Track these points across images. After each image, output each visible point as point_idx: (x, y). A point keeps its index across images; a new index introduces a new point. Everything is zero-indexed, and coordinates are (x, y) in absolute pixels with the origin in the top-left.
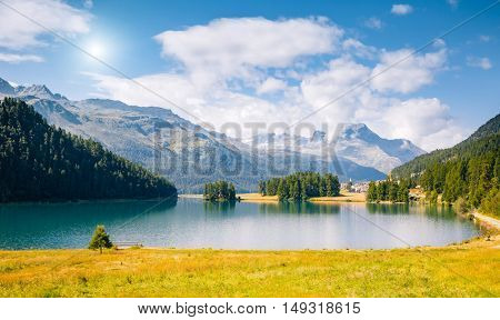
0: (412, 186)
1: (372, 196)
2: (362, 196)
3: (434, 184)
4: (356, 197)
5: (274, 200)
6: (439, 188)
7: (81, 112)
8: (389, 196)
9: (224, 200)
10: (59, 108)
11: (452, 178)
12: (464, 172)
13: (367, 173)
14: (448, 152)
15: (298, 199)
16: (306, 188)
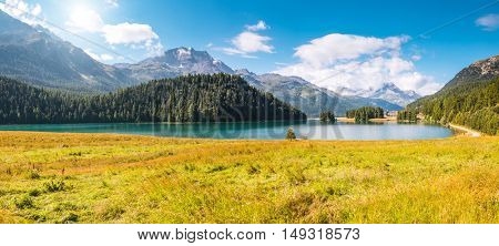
0: (417, 113)
1: (400, 118)
2: (395, 118)
3: (429, 112)
4: (393, 117)
5: (353, 120)
6: (430, 113)
7: (262, 80)
8: (407, 117)
9: (329, 119)
10: (253, 79)
11: (436, 109)
12: (441, 105)
13: (396, 107)
14: (432, 97)
15: (364, 120)
16: (368, 114)
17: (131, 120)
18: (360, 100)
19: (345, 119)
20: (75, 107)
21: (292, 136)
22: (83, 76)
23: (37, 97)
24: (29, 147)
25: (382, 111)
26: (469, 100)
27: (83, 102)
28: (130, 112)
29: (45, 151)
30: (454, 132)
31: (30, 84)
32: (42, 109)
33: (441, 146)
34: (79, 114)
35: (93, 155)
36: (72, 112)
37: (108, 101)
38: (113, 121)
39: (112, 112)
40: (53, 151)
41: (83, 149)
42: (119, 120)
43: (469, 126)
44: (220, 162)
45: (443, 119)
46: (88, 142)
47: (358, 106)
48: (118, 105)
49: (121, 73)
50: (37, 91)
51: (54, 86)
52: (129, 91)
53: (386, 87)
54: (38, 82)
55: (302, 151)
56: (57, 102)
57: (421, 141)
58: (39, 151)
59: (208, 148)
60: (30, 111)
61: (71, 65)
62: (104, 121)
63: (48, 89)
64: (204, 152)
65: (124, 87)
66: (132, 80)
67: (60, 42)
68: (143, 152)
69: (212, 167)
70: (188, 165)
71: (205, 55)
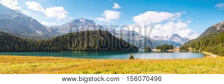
0: (188, 47)
1: (180, 49)
2: (178, 49)
3: (193, 47)
4: (177, 49)
5: (159, 50)
8: (184, 49)
9: (149, 51)
11: (197, 45)
12: (199, 43)
13: (178, 44)
14: (195, 40)
15: (165, 50)
16: (166, 48)
17: (59, 51)
18: (163, 41)
19: (155, 50)
20: (34, 45)
21: (132, 58)
22: (37, 32)
23: (16, 40)
24: (13, 63)
25: (172, 46)
26: (211, 41)
27: (37, 43)
28: (58, 47)
29: (20, 65)
30: (205, 55)
31: (13, 35)
32: (19, 46)
33: (200, 61)
34: (35, 48)
35: (42, 67)
36: (32, 47)
37: (48, 42)
38: (51, 51)
39: (50, 47)
40: (24, 65)
41: (37, 64)
42: (53, 51)
43: (212, 52)
44: (99, 70)
45: (200, 49)
46: (39, 61)
47: (162, 44)
48: (53, 44)
49: (54, 30)
50: (17, 38)
51: (24, 36)
52: (58, 38)
53: (175, 35)
54: (17, 34)
55: (137, 65)
56: (26, 43)
57: (190, 59)
58: (17, 65)
59: (94, 63)
60: (13, 46)
61: (32, 27)
62: (47, 51)
63: (21, 37)
64: (92, 65)
65: (56, 36)
66: (59, 33)
67: (27, 17)
68: (64, 65)
69: (95, 72)
70: (84, 71)
71: (92, 22)
